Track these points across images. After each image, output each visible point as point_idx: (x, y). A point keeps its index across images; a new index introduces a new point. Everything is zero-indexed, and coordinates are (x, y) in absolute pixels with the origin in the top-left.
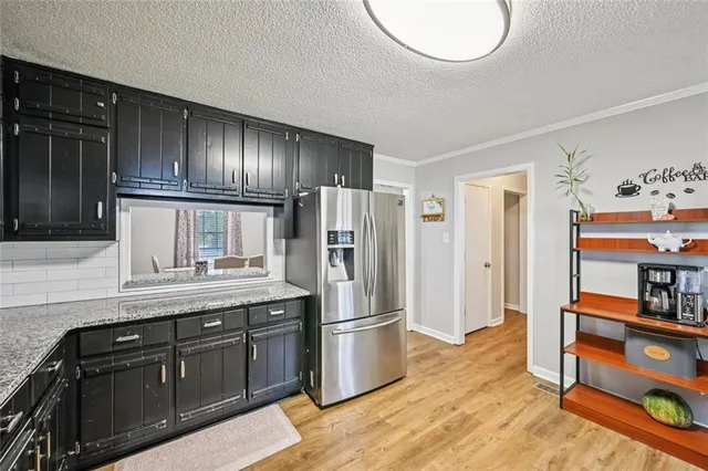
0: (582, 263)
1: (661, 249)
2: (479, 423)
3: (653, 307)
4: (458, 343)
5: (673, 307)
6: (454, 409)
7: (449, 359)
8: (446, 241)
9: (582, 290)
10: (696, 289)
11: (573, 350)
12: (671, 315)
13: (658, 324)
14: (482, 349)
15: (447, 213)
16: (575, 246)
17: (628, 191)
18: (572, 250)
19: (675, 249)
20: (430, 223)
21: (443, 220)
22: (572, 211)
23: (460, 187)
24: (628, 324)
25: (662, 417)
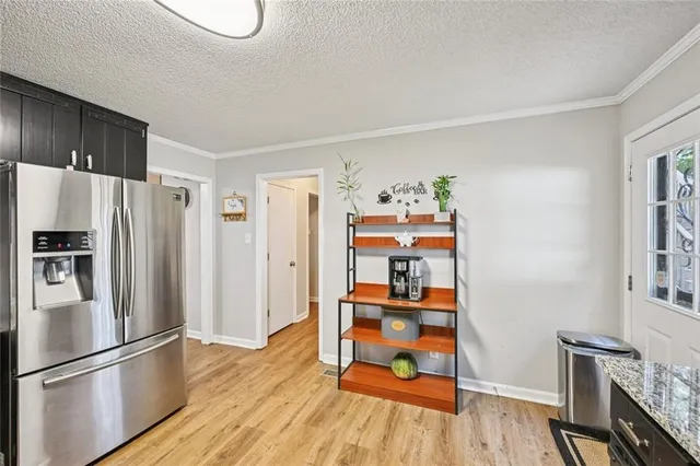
0: (357, 258)
1: (402, 245)
2: (262, 433)
3: (397, 290)
4: (260, 347)
5: (407, 288)
6: (238, 427)
7: (245, 367)
8: (248, 241)
9: (357, 281)
10: (418, 274)
11: (350, 335)
12: (406, 296)
13: (400, 303)
14: (284, 347)
15: (249, 212)
16: (351, 244)
17: (385, 199)
18: (349, 248)
19: (409, 245)
20: (231, 223)
21: (245, 220)
22: (348, 214)
23: (262, 186)
24: (383, 307)
25: (401, 375)
